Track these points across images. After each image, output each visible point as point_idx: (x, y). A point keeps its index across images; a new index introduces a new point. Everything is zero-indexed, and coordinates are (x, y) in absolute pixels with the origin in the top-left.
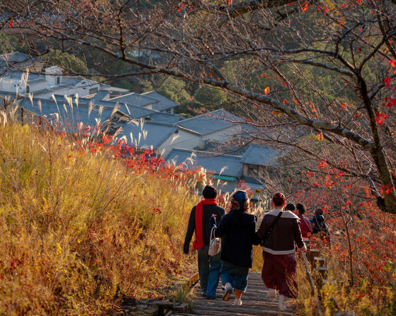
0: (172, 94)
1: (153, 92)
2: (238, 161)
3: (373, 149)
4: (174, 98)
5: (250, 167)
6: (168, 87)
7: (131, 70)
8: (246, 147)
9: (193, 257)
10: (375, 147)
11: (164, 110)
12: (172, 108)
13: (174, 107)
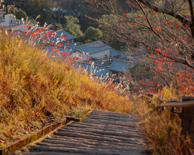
0: (73, 32)
1: (63, 30)
2: (107, 69)
3: (191, 24)
4: (74, 34)
5: (113, 72)
6: (71, 28)
7: (51, 18)
8: (112, 62)
9: (84, 104)
10: (192, 23)
11: (68, 40)
12: (73, 39)
13: (74, 39)
